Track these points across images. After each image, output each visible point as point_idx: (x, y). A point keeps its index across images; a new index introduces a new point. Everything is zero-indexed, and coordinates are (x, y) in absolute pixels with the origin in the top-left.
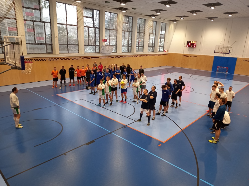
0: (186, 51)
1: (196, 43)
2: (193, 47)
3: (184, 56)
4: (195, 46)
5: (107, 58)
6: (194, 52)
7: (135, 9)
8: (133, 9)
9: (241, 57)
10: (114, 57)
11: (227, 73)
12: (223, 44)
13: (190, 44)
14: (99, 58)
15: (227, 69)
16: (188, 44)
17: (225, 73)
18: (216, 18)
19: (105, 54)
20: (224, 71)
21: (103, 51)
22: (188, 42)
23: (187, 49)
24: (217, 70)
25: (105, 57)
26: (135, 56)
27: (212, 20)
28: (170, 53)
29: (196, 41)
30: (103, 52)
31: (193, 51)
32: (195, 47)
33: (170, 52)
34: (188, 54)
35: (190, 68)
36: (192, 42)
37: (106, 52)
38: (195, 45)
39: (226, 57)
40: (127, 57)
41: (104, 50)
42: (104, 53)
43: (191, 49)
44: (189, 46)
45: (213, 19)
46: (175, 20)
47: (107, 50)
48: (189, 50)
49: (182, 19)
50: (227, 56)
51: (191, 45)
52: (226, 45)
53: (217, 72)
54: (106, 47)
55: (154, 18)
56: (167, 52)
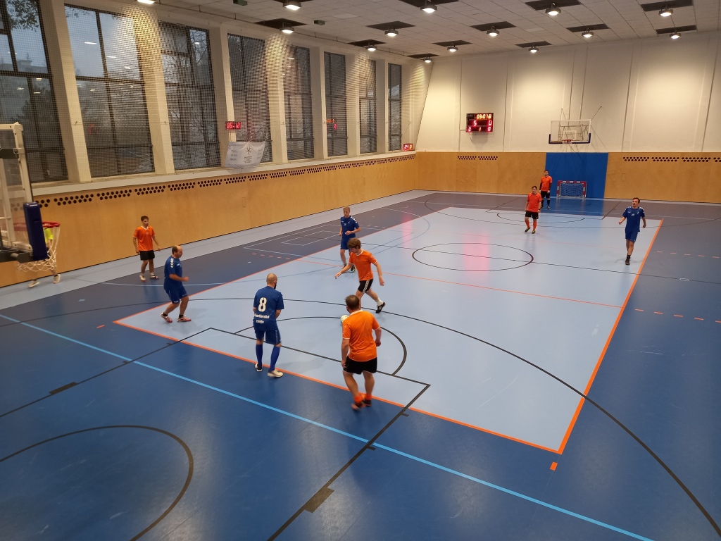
0: (467, 144)
1: (492, 119)
2: (485, 129)
3: (463, 157)
4: (492, 127)
5: (247, 179)
6: (490, 146)
7: (323, 23)
8: (316, 22)
9: (619, 151)
10: (269, 177)
11: (583, 198)
12: (567, 117)
13: (475, 124)
14: (223, 182)
15: (585, 186)
16: (469, 123)
17: (579, 198)
18: (545, 43)
19: (241, 168)
20: (577, 191)
21: (235, 159)
22: (471, 118)
23: (467, 136)
24: (558, 192)
25: (239, 179)
26: (329, 167)
27: (534, 51)
28: (421, 154)
29: (492, 114)
30: (233, 163)
31: (486, 141)
32: (492, 130)
33: (420, 148)
34: (474, 150)
35: (480, 191)
36: (479, 117)
37: (241, 162)
38: (490, 125)
39: (578, 154)
40: (306, 172)
41: (236, 155)
42: (236, 168)
43: (480, 137)
44: (475, 130)
45: (535, 49)
46: (429, 56)
47: (247, 155)
48: (473, 141)
49: (453, 51)
50: (582, 149)
51: (478, 125)
52: (575, 119)
53: (557, 198)
54: (243, 145)
55: (372, 50)
56: (413, 150)
